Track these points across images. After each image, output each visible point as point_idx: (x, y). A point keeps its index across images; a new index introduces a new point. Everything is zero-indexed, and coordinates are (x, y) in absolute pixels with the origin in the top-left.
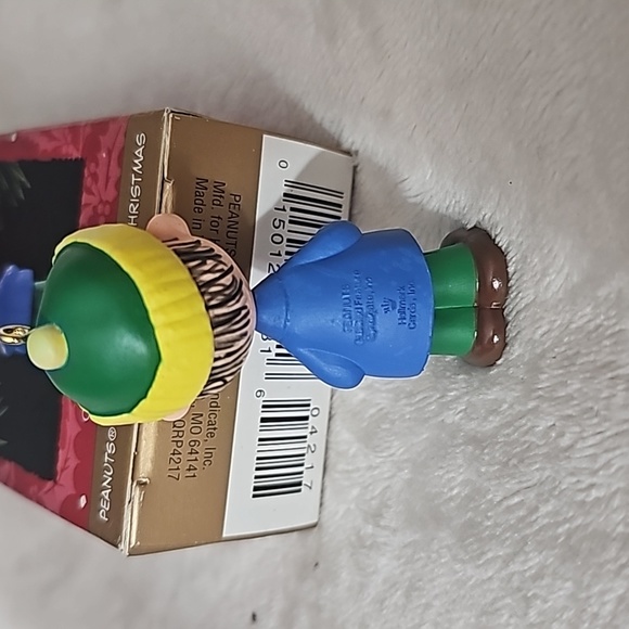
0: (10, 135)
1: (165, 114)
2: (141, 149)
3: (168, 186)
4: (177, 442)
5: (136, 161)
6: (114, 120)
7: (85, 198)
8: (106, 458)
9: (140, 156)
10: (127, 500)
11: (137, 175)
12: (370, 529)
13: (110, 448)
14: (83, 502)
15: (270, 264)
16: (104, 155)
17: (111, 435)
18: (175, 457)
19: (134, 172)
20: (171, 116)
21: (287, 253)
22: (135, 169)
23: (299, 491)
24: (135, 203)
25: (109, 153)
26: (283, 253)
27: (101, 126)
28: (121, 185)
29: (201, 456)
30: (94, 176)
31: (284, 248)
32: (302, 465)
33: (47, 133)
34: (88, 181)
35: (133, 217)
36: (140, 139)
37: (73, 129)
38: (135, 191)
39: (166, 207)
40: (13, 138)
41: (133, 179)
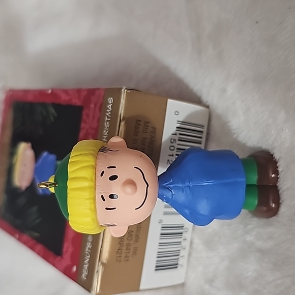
0: (48, 90)
1: (123, 90)
2: (111, 105)
3: (122, 123)
4: (121, 244)
5: (108, 111)
6: (98, 89)
7: (83, 125)
8: (87, 249)
9: (110, 108)
10: (96, 271)
11: (108, 117)
12: (207, 287)
13: (89, 245)
14: (75, 269)
15: (168, 160)
16: (93, 106)
17: (90, 239)
18: (119, 251)
19: (107, 115)
20: (126, 90)
21: (177, 155)
22: (107, 114)
23: (176, 267)
24: (107, 130)
25: (95, 105)
26: (174, 155)
27: (92, 92)
28: (100, 121)
29: (132, 251)
30: (88, 115)
31: (175, 152)
32: (178, 255)
33: (66, 91)
34: (84, 117)
35: (105, 137)
36: (110, 100)
37: (79, 91)
38: (107, 125)
39: (121, 133)
40: (50, 92)
41: (106, 119)
